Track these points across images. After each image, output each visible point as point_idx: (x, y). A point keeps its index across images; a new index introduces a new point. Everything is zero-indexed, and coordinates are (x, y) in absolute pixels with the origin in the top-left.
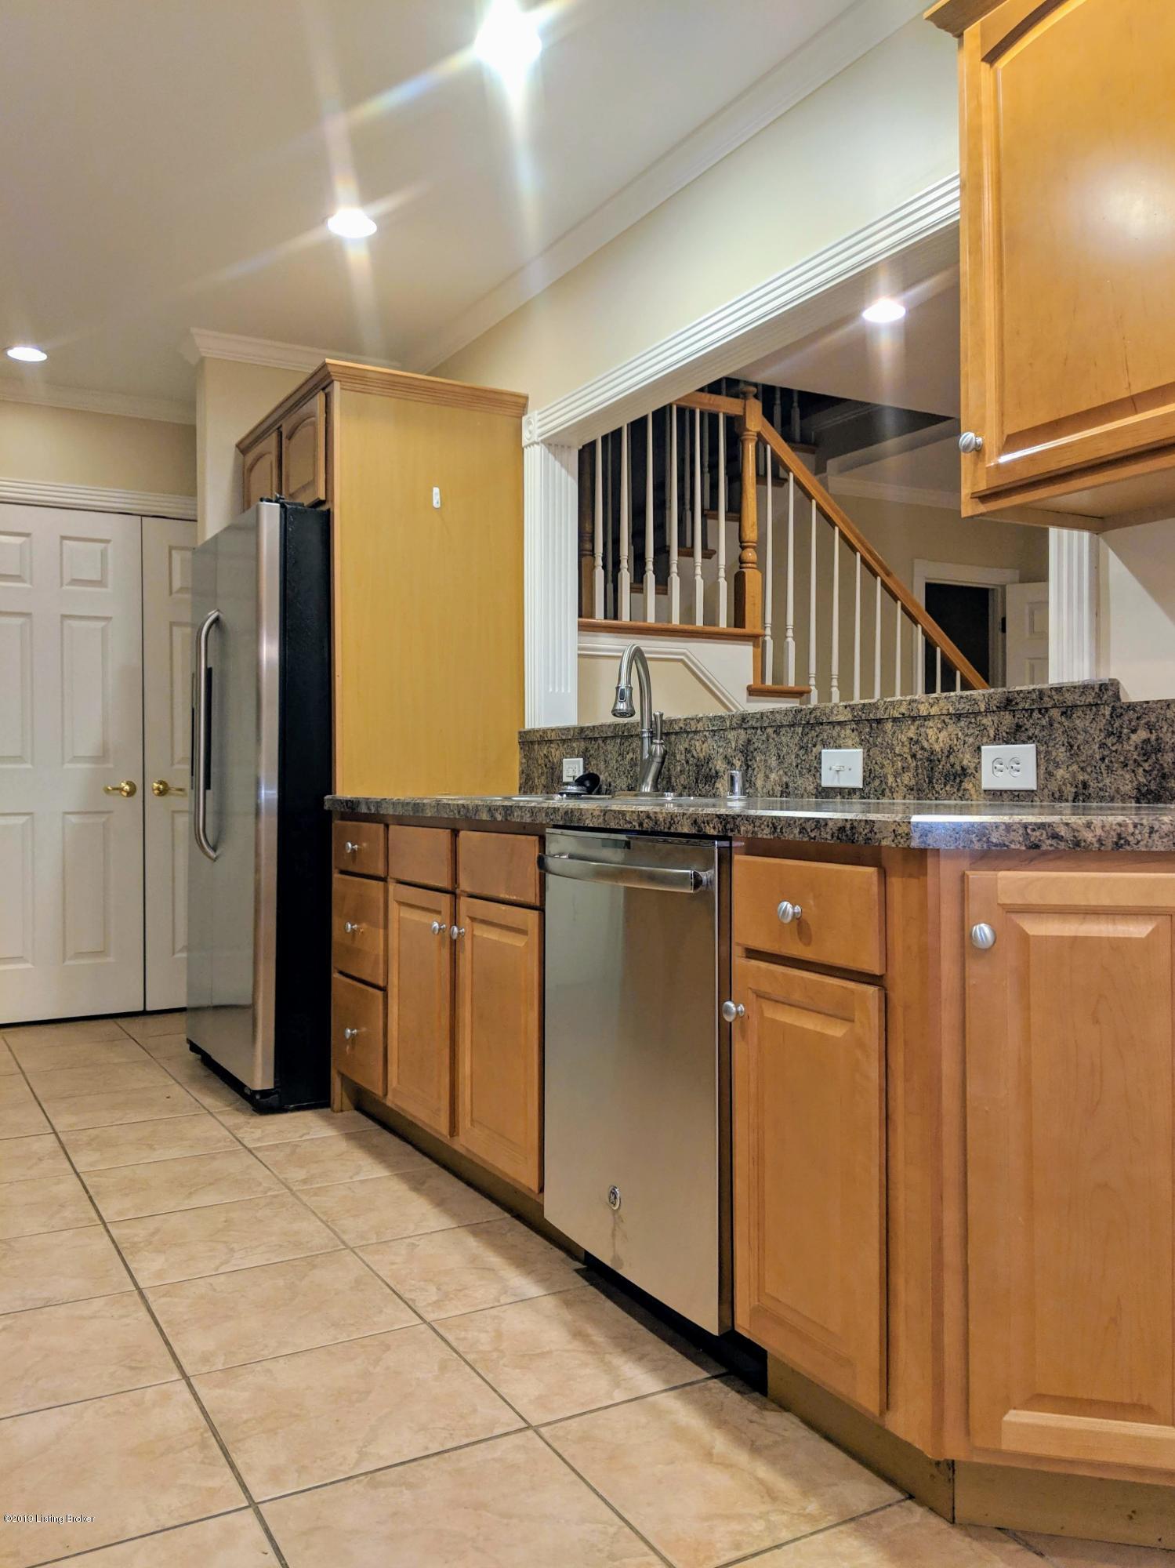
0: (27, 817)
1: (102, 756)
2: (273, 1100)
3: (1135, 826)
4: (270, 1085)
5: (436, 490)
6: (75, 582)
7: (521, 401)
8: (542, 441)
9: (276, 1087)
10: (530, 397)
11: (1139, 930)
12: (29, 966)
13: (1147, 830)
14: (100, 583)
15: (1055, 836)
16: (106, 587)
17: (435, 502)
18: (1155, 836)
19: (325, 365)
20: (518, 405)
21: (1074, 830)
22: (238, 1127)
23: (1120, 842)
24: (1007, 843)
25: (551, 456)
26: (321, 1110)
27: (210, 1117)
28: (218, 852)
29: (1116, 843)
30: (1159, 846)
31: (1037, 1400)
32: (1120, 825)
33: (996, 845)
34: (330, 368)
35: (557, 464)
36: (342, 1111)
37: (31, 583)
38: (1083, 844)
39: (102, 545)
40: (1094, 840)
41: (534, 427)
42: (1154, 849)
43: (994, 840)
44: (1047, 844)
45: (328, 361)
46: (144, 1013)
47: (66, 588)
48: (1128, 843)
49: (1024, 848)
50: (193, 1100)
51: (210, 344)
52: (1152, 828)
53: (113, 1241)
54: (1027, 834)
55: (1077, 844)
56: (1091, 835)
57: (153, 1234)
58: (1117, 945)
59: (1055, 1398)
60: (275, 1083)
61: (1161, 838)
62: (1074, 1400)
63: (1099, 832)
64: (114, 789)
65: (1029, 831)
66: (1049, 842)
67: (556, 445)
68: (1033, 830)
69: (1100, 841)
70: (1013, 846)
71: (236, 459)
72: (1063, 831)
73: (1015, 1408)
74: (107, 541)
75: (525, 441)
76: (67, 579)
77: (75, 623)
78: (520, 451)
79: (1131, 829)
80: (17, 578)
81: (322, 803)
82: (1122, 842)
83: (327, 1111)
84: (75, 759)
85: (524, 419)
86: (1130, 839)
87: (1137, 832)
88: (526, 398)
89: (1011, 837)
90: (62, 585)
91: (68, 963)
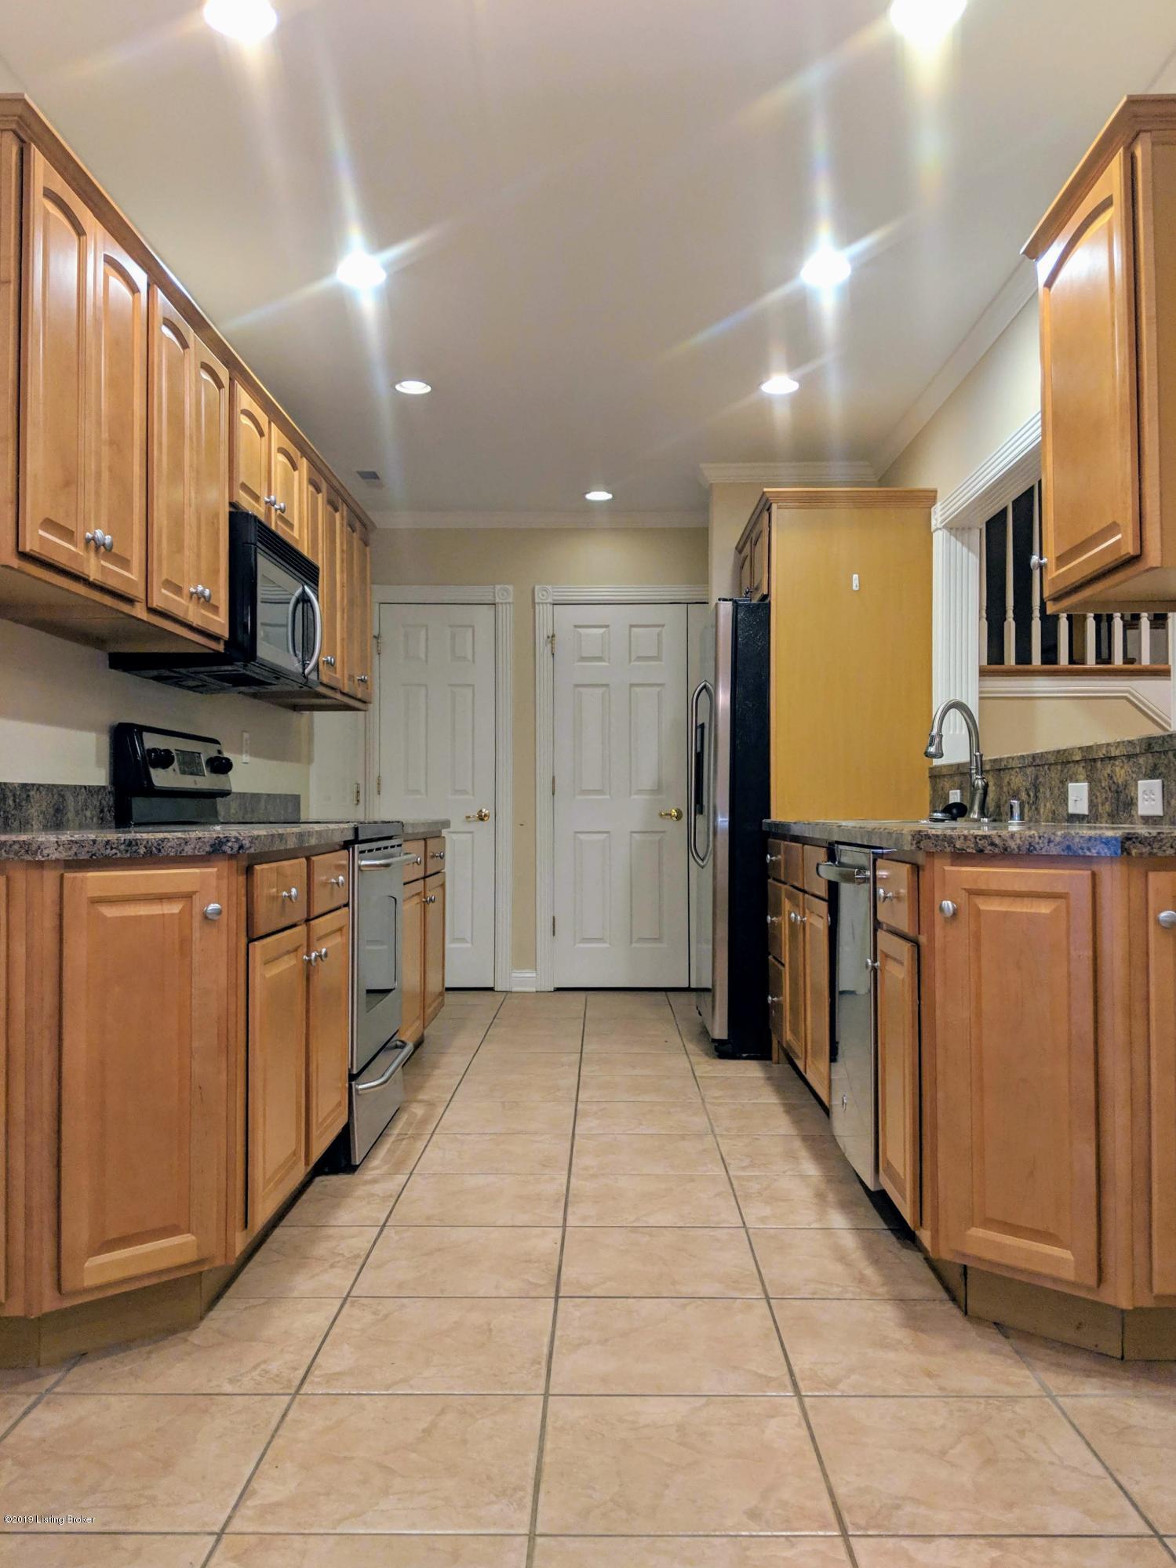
0: (605, 835)
1: (658, 789)
2: (728, 1048)
3: (1040, 838)
4: (725, 1037)
5: (855, 576)
6: (639, 658)
7: (932, 494)
8: (943, 527)
9: (729, 1039)
10: (938, 490)
11: (1044, 908)
12: (607, 945)
13: (1046, 841)
14: (657, 658)
15: (992, 844)
16: (661, 660)
17: (854, 585)
18: (1052, 845)
19: (764, 493)
20: (929, 498)
21: (1004, 840)
22: (699, 1063)
23: (1031, 849)
24: (965, 848)
25: (953, 539)
26: (763, 1062)
27: (685, 1056)
28: (705, 862)
29: (1029, 849)
30: (1054, 850)
31: (988, 1223)
32: (1030, 837)
33: (959, 849)
34: (768, 495)
35: (959, 544)
36: (778, 1063)
37: (609, 662)
38: (1009, 850)
39: (658, 629)
40: (1015, 847)
41: (939, 515)
42: (1051, 853)
43: (958, 846)
44: (988, 849)
45: (765, 490)
46: (688, 989)
47: (632, 663)
48: (1035, 849)
49: (974, 852)
50: (681, 1044)
51: (713, 473)
52: (1050, 839)
53: (576, 1110)
54: (977, 842)
55: (1005, 849)
56: (1014, 843)
57: (601, 1110)
58: (1032, 919)
59: (999, 1222)
60: (729, 1035)
61: (1056, 845)
62: (1010, 1225)
63: (1018, 841)
64: (666, 814)
65: (978, 840)
66: (989, 848)
67: (957, 529)
68: (980, 840)
69: (1019, 848)
70: (969, 850)
71: (735, 557)
72: (997, 841)
73: (976, 1227)
74: (663, 626)
75: (933, 528)
76: (633, 657)
77: (637, 689)
78: (930, 534)
79: (1037, 839)
80: (600, 659)
81: (761, 824)
82: (1032, 848)
83: (768, 1062)
84: (640, 792)
85: (933, 509)
86: (1037, 846)
87: (1041, 841)
88: (936, 491)
89: (968, 844)
90: (630, 661)
91: (634, 945)
